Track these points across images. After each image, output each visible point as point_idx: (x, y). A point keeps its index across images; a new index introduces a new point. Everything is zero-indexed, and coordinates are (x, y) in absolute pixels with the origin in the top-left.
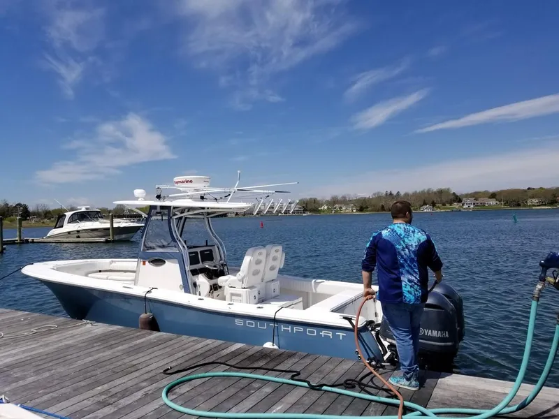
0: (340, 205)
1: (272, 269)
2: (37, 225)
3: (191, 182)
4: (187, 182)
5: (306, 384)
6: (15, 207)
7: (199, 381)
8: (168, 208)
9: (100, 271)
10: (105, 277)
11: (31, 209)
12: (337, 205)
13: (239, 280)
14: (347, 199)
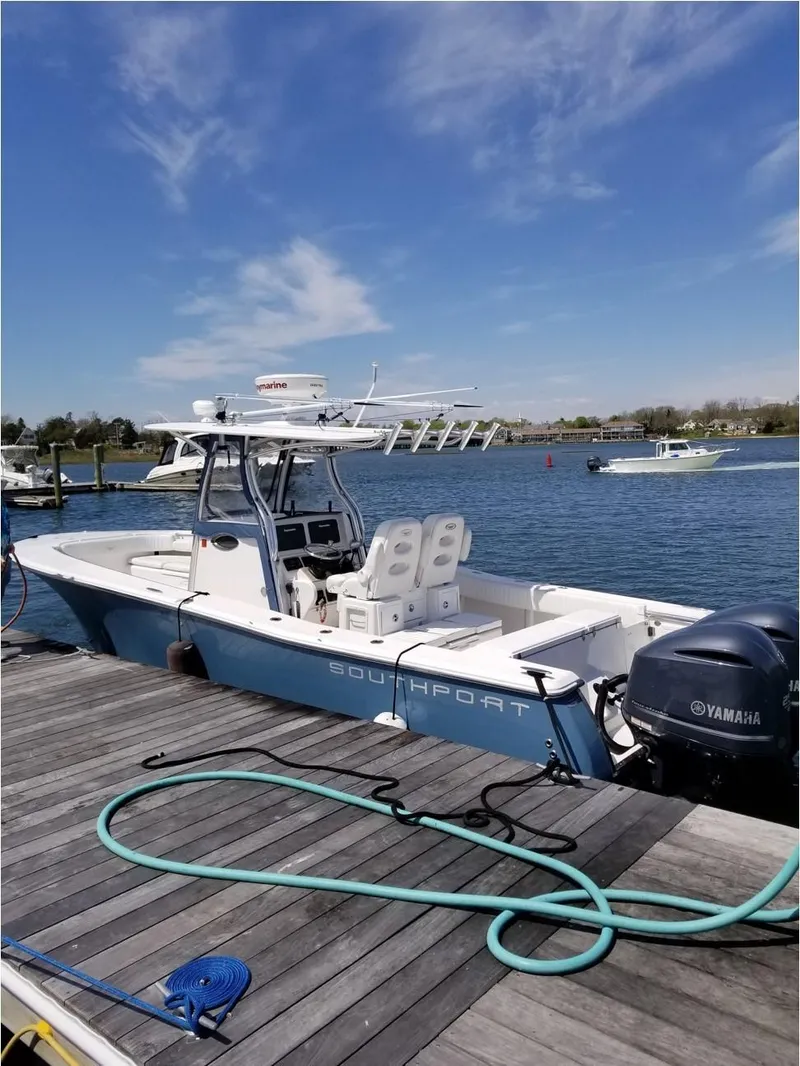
0: (723, 421)
1: (440, 561)
2: (149, 456)
3: (284, 386)
4: (277, 386)
5: (387, 809)
6: (112, 425)
7: (196, 787)
8: (239, 439)
9: (157, 553)
10: (159, 565)
11: (139, 429)
12: (716, 421)
13: (363, 584)
14: (740, 408)
